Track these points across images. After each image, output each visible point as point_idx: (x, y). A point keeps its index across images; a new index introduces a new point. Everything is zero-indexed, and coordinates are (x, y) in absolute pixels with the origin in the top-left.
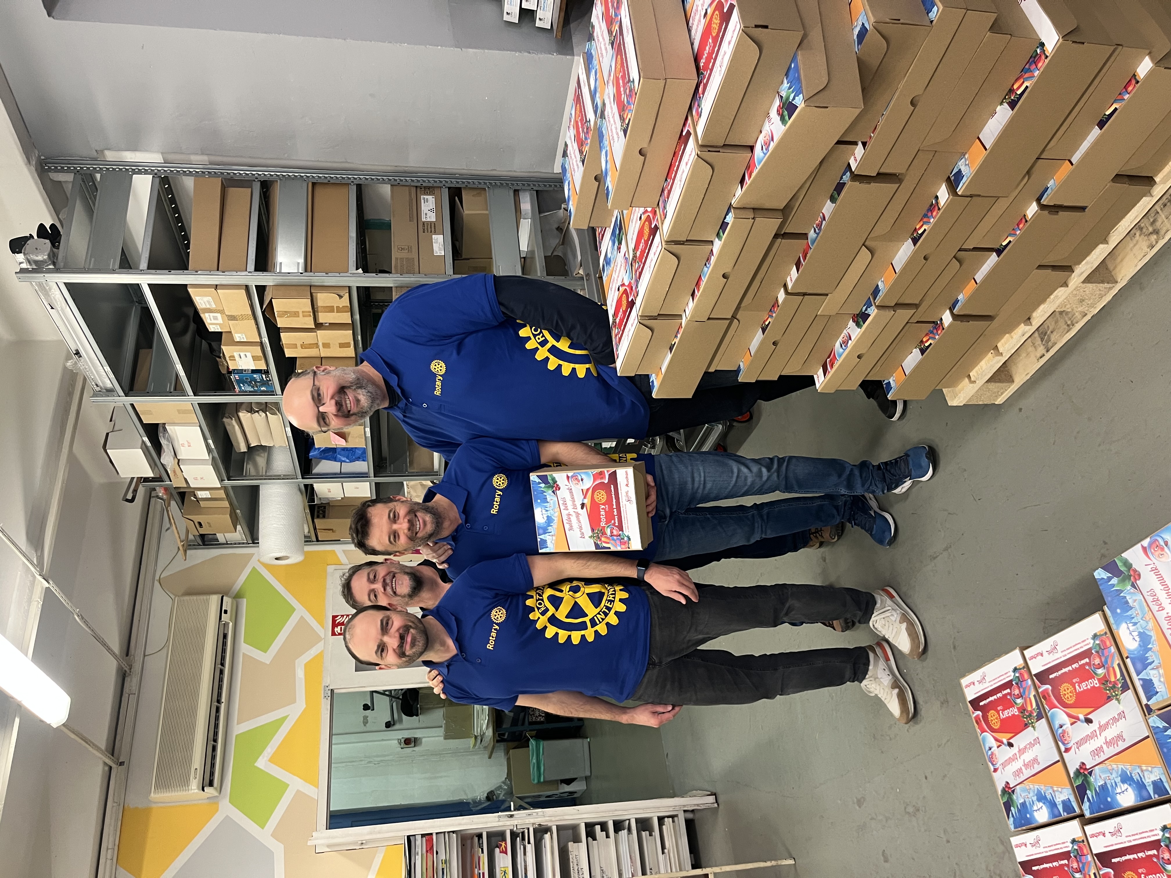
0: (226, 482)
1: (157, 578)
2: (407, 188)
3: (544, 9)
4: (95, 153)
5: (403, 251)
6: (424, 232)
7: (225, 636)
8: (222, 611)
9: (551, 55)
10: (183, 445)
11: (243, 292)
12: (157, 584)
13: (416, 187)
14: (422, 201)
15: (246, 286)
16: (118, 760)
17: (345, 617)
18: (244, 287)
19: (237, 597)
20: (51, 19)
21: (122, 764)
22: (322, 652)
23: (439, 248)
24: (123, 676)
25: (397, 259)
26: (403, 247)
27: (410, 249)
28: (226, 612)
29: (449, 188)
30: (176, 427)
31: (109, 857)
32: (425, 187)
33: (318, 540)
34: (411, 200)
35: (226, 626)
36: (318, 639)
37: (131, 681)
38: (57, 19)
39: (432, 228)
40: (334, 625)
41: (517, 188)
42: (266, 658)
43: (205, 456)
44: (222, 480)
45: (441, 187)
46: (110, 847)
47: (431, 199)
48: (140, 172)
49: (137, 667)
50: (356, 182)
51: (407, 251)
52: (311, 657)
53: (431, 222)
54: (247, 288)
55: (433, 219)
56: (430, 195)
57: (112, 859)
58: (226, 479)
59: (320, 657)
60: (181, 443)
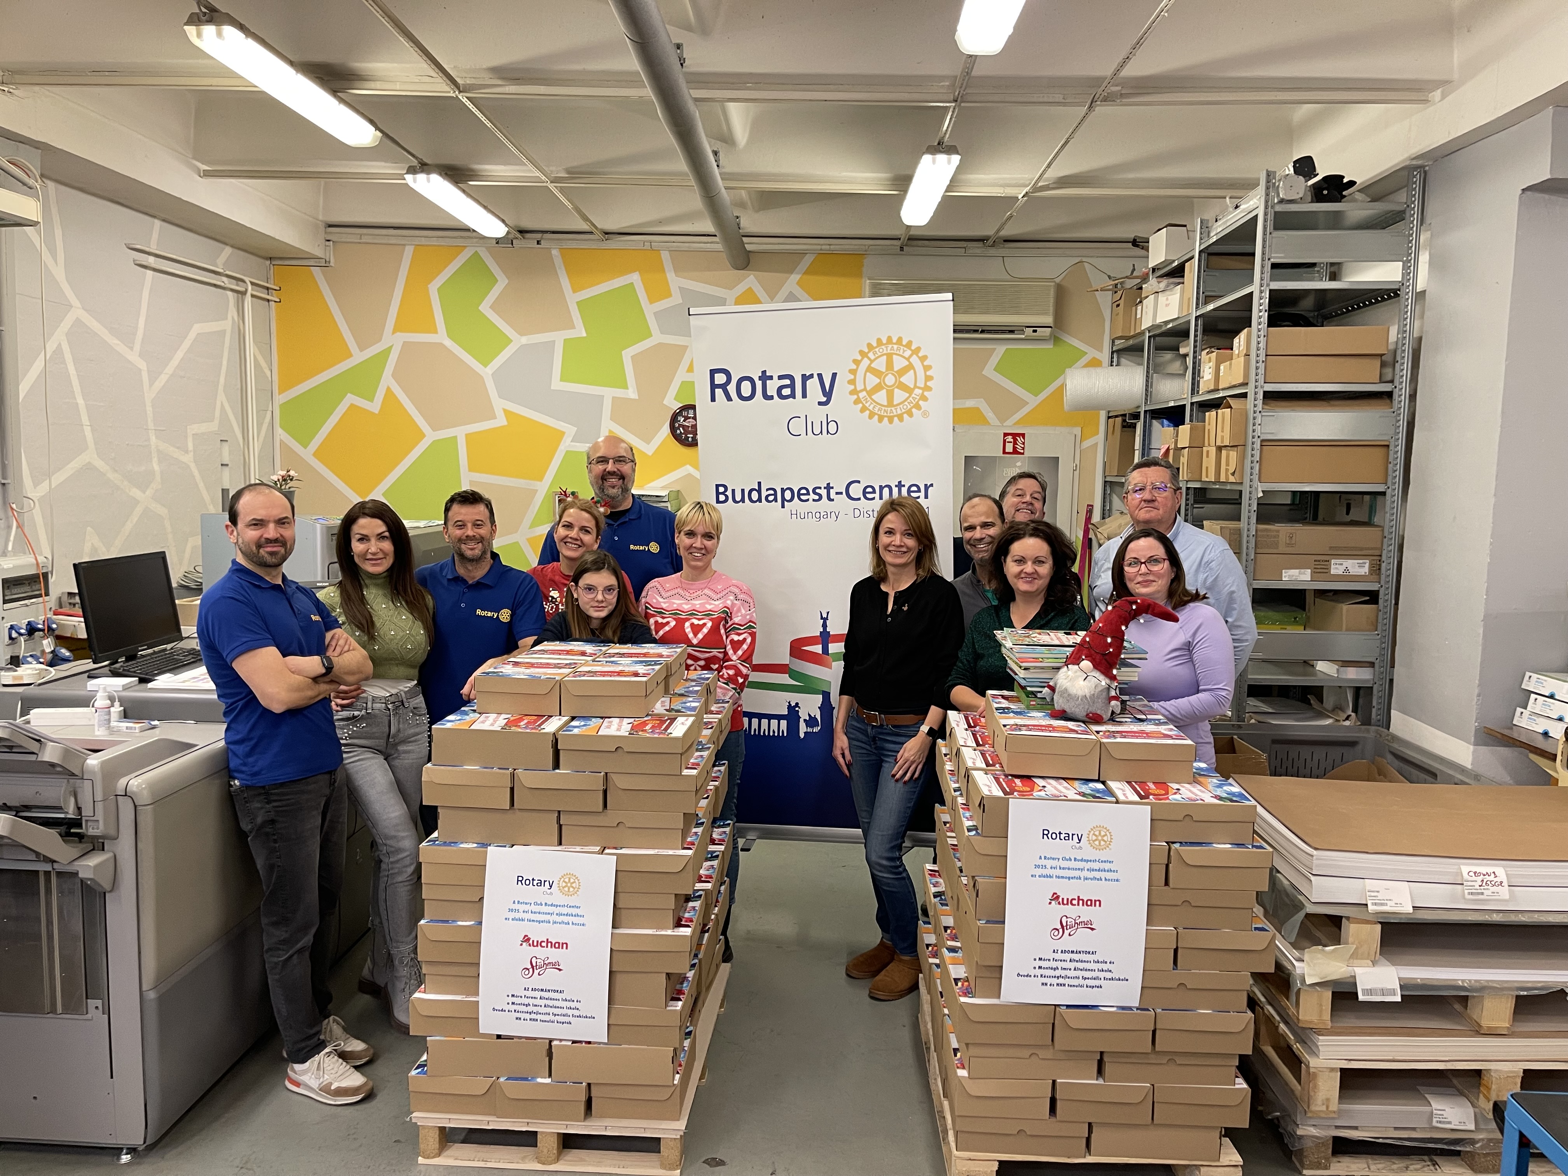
0: (1147, 335)
1: (1084, 259)
2: (1380, 546)
3: (1530, 718)
4: (1429, 222)
5: (1288, 538)
6: (1315, 561)
7: (1012, 332)
8: (1035, 328)
9: (1474, 719)
10: (1167, 299)
11: (1241, 381)
12: (1077, 260)
13: (1381, 556)
14: (1361, 561)
15: (1247, 384)
16: (906, 245)
17: (1023, 446)
18: (1246, 382)
19: (1055, 339)
20: (1520, 192)
21: (902, 249)
22: (989, 424)
23: (1293, 576)
24: (982, 240)
25: (1278, 531)
26: (1294, 538)
27: (1288, 545)
28: (1035, 331)
29: (1378, 591)
30: (1179, 294)
31: (824, 247)
32: (1380, 565)
33: (1109, 417)
34: (1361, 549)
35: (1022, 332)
36: (1002, 420)
37: (978, 248)
38: (1520, 198)
39: (1321, 568)
40: (1015, 436)
41: (1377, 666)
42: (989, 371)
43: (1159, 320)
44: (1149, 332)
45: (1379, 582)
46: (832, 247)
47: (1365, 570)
48: (1406, 268)
49: (992, 251)
50: (1389, 492)
51: (1288, 542)
52: (985, 414)
53: (1329, 569)
54: (1245, 384)
55: (1333, 572)
56: (1370, 570)
57: (821, 250)
58: (1151, 334)
59: (985, 421)
60: (1169, 297)
